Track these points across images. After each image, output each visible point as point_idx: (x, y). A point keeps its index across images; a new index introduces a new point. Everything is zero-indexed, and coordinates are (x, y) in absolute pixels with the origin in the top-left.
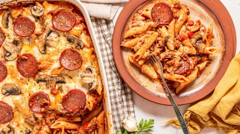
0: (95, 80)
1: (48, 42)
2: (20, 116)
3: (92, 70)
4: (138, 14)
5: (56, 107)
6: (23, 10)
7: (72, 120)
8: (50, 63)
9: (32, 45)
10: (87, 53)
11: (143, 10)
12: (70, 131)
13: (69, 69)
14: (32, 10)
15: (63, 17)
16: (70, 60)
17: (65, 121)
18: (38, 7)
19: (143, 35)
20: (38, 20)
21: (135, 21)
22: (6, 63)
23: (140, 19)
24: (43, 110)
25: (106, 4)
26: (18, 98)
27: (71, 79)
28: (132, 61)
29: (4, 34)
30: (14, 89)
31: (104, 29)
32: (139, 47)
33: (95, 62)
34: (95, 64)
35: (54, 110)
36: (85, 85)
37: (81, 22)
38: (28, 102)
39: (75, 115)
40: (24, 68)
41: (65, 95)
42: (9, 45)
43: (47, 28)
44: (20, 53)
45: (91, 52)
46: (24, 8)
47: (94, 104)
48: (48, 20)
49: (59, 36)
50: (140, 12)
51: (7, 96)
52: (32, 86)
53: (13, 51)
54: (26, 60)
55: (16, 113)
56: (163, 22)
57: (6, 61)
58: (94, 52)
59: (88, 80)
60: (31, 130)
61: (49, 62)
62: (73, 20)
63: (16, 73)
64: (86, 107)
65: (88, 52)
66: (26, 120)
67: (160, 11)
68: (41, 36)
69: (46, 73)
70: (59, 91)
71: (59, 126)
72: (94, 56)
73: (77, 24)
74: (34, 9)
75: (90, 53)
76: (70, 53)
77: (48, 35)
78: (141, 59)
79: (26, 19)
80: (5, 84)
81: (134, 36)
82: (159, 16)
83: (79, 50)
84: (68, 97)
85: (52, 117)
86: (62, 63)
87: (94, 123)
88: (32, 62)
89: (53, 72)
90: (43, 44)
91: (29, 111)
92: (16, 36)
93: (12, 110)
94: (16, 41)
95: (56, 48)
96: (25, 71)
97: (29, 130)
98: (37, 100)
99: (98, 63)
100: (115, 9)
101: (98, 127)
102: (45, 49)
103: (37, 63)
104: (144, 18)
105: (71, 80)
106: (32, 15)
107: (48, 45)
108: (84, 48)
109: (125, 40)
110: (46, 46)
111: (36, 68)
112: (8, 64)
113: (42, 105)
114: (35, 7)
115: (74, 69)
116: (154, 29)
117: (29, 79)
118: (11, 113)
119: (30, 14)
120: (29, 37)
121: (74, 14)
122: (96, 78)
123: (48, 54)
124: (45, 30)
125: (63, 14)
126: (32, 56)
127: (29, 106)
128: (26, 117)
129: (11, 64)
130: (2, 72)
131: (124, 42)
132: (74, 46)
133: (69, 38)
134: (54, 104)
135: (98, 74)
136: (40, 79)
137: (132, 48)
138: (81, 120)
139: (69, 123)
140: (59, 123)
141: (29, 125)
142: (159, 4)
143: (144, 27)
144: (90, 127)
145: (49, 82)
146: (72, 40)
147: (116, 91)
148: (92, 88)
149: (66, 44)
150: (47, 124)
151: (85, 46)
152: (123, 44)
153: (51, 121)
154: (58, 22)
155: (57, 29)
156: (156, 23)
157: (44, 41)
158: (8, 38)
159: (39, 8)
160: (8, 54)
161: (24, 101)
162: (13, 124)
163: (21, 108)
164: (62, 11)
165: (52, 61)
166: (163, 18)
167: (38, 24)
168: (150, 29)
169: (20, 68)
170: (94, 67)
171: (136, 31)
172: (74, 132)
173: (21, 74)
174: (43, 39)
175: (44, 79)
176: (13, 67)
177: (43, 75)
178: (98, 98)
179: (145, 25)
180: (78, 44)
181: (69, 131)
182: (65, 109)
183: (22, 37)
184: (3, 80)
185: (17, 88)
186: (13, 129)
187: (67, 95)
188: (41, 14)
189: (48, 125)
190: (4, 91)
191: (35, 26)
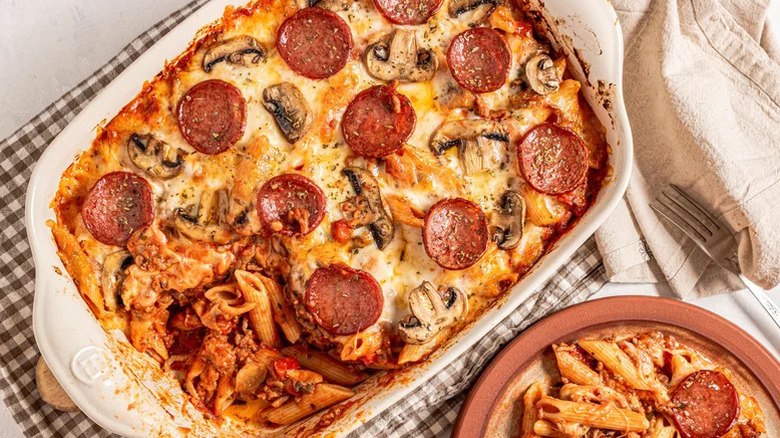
0: (434, 328)
1: (470, 144)
2: (228, 170)
3: (455, 304)
4: (663, 341)
5: (300, 256)
6: (523, 35)
7: (284, 316)
8: (416, 180)
9: (438, 105)
10: (494, 265)
11: (681, 347)
12: (249, 328)
13: (429, 241)
14: (536, 60)
15: (559, 152)
16: (453, 229)
17: (271, 301)
18: (553, 71)
19: (616, 388)
20: (518, 89)
21: (640, 342)
22: (354, 58)
23: (654, 355)
24: (278, 226)
25: (645, 243)
26: (275, 139)
27: (399, 257)
28: (529, 401)
29: (431, 14)
30: (296, 118)
31: (573, 273)
32: (580, 399)
33: (481, 303)
34: (474, 305)
35: (287, 254)
36: (400, 306)
37: (572, 208)
38: (276, 174)
39: (301, 321)
40: (366, 117)
41: (348, 264)
42: (410, 43)
43: (508, 122)
44: (400, 83)
45: (505, 277)
46: (528, 34)
47: (364, 357)
48: (531, 117)
49: (502, 166)
50: (671, 343)
51: (265, 107)
52: (326, 163)
53: (396, 63)
54: (391, 109)
55: (229, 157)
56: (683, 421)
57: (360, 55)
58: (508, 286)
59: (421, 308)
60: (202, 220)
61: (419, 176)
62: (568, 182)
63: (341, 101)
64: (342, 340)
65: (498, 268)
66: (224, 192)
67: (707, 396)
68: (478, 118)
69: (381, 181)
70: (350, 244)
71: (252, 293)
72: (497, 291)
73: (562, 200)
74: (540, 62)
75: (500, 276)
76: (472, 221)
77: (489, 137)
78: (551, 423)
79: (505, 57)
80: (296, 85)
81: (601, 367)
82: (694, 400)
83: (493, 240)
84: (345, 277)
85: (263, 259)
86: (435, 212)
87: (304, 384)
88: (394, 131)
89: (396, 201)
90: (459, 134)
91: (255, 189)
92: (442, 49)
93: (233, 143)
94: (429, 59)
95: (465, 174)
96: (359, 121)
97: (199, 216)
98: (296, 196)
99: (481, 311)
100: (643, 273)
101: (298, 400)
102: (445, 147)
103: (399, 145)
104: (661, 362)
105: (395, 261)
106: (523, 66)
107: (462, 148)
108: (503, 252)
109: (573, 348)
110: (457, 144)
111: (384, 148)
112: (354, 67)
113: (290, 217)
114: (549, 63)
115: (435, 253)
116: (650, 408)
117: (342, 144)
118: (223, 144)
119: (524, 58)
120: (456, 88)
121: (584, 178)
122: (438, 326)
123: (439, 162)
124: (499, 121)
125: (567, 148)
126: (412, 121)
127: (268, 183)
128: (230, 189)
129: (358, 76)
130: (323, 61)
131: (568, 349)
132: (495, 221)
133: (512, 197)
134: (308, 249)
135: (452, 328)
136: (357, 172)
137: (565, 380)
138: (293, 342)
139: (269, 313)
140: (257, 289)
141: (213, 208)
142: (727, 382)
143: (639, 378)
144: (287, 379)
145: (360, 203)
146: (510, 210)
147: (418, 396)
148: (407, 331)
149: (489, 197)
150: (239, 255)
151: (510, 251)
152: (562, 348)
153: (251, 262)
154: (540, 146)
155: (519, 152)
156: (671, 404)
157: (468, 133)
158: (426, 33)
159: (553, 76)
160: (382, 53)
161: (275, 160)
162: (194, 162)
163: (251, 164)
164: (575, 141)
165: (423, 181)
166: (696, 414)
167: (507, 95)
168: (644, 395)
169: (360, 103)
170: (464, 306)
171: (617, 363)
172: (251, 341)
173: (345, 114)
174: (473, 128)
175: (364, 185)
176: (354, 84)
177: (372, 177)
178: (385, 361)
179: (647, 376)
180: (507, 232)
181: (245, 325)
182: (308, 284)
183: (451, 68)
184: (303, 75)
185: (302, 125)
186: (180, 169)
187: (351, 272)
188: (540, 89)
189: (237, 260)
190: (274, 93)
191: (497, 89)
